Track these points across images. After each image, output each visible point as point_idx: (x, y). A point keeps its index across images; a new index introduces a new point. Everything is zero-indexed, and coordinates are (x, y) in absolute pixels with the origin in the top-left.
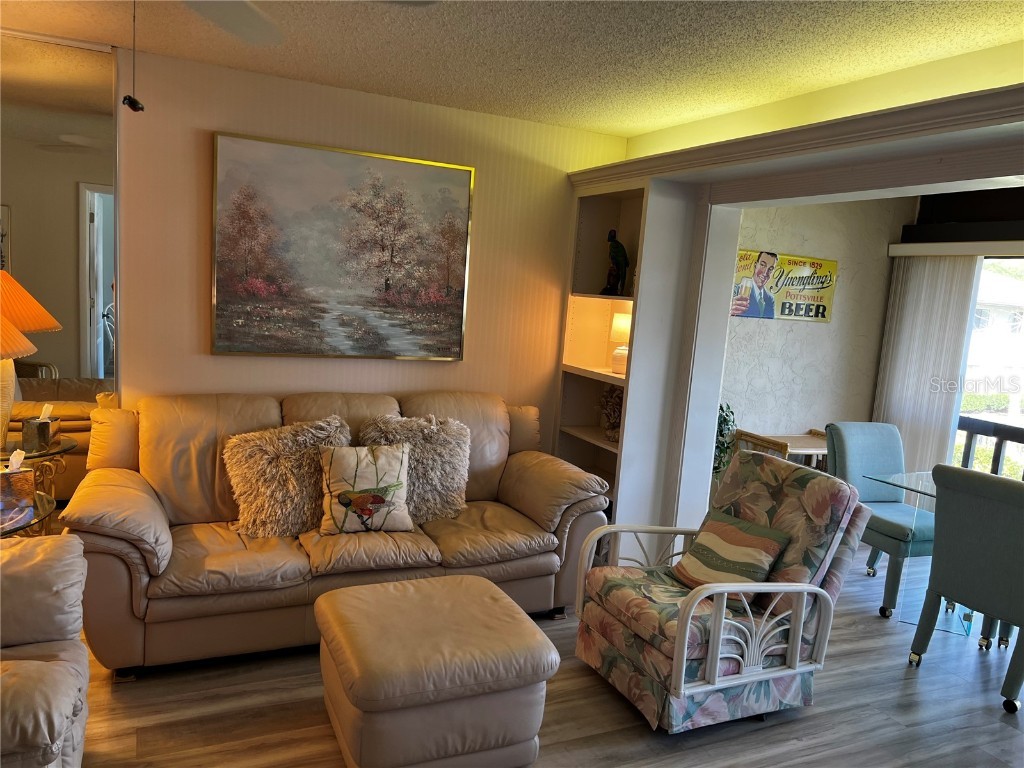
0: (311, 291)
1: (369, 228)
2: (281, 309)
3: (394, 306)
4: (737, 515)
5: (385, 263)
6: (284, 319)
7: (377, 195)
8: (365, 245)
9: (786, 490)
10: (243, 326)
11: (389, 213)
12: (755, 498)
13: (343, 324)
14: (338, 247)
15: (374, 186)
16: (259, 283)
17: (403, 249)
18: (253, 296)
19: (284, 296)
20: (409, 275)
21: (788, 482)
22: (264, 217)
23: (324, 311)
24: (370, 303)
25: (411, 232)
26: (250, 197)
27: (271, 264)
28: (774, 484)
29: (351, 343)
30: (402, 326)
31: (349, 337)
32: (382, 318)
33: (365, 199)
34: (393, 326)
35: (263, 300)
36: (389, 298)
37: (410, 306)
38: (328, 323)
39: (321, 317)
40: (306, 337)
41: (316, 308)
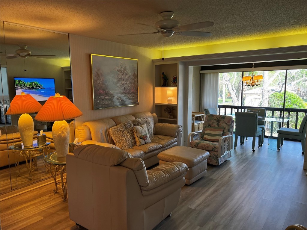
0: (111, 92)
1: (121, 75)
2: (106, 97)
3: (126, 93)
4: (210, 126)
5: (124, 83)
6: (107, 99)
7: (121, 67)
8: (122, 79)
9: (220, 120)
10: (99, 102)
12: (213, 123)
13: (117, 99)
14: (115, 80)
15: (121, 65)
16: (102, 91)
17: (127, 80)
18: (100, 95)
19: (107, 94)
20: (128, 86)
21: (220, 118)
22: (101, 74)
23: (114, 96)
24: (122, 93)
25: (128, 75)
26: (99, 70)
27: (103, 86)
28: (217, 119)
29: (119, 103)
30: (127, 98)
31: (119, 102)
32: (124, 97)
33: (119, 68)
34: (126, 98)
35: (102, 95)
36: (125, 92)
37: (129, 93)
38: (115, 99)
39: (113, 98)
40: (111, 103)
41: (112, 96)
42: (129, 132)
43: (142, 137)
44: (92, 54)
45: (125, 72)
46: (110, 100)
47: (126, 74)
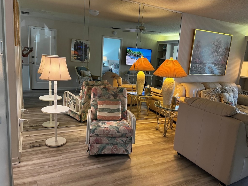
0: (205, 62)
1: (215, 48)
2: (200, 65)
3: (216, 64)
5: (216, 55)
6: (200, 67)
7: (217, 41)
8: (215, 51)
10: (194, 68)
11: (218, 45)
13: (208, 68)
14: (210, 52)
15: (217, 39)
16: (197, 60)
17: (219, 52)
19: (201, 63)
20: (219, 58)
22: (200, 46)
23: (206, 65)
24: (213, 63)
25: (221, 49)
26: (199, 42)
27: (200, 56)
30: (217, 68)
32: (214, 67)
33: (215, 42)
34: (215, 68)
35: (197, 64)
36: (216, 62)
37: (218, 64)
39: (205, 67)
40: (203, 71)
41: (205, 65)
42: (217, 97)
43: (229, 103)
44: (196, 29)
45: (219, 45)
46: (203, 68)
47: (220, 48)
